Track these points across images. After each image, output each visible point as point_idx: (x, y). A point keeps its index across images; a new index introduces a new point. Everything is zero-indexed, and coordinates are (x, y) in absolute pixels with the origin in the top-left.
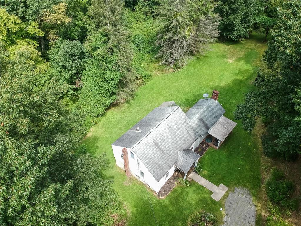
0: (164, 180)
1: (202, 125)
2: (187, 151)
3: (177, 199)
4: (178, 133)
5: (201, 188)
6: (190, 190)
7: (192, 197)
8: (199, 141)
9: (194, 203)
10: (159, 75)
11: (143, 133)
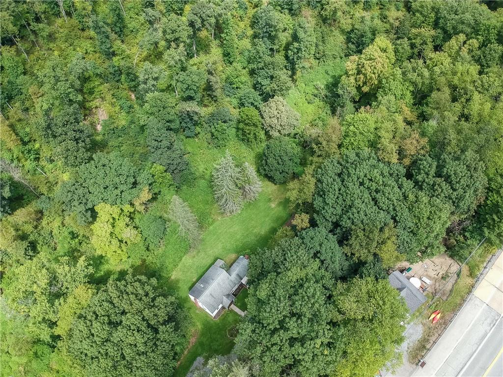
0: (216, 311)
1: (238, 278)
2: (228, 296)
4: (223, 286)
5: (236, 314)
6: (230, 315)
7: (231, 318)
8: (236, 287)
9: (231, 321)
10: (219, 219)
11: (205, 288)
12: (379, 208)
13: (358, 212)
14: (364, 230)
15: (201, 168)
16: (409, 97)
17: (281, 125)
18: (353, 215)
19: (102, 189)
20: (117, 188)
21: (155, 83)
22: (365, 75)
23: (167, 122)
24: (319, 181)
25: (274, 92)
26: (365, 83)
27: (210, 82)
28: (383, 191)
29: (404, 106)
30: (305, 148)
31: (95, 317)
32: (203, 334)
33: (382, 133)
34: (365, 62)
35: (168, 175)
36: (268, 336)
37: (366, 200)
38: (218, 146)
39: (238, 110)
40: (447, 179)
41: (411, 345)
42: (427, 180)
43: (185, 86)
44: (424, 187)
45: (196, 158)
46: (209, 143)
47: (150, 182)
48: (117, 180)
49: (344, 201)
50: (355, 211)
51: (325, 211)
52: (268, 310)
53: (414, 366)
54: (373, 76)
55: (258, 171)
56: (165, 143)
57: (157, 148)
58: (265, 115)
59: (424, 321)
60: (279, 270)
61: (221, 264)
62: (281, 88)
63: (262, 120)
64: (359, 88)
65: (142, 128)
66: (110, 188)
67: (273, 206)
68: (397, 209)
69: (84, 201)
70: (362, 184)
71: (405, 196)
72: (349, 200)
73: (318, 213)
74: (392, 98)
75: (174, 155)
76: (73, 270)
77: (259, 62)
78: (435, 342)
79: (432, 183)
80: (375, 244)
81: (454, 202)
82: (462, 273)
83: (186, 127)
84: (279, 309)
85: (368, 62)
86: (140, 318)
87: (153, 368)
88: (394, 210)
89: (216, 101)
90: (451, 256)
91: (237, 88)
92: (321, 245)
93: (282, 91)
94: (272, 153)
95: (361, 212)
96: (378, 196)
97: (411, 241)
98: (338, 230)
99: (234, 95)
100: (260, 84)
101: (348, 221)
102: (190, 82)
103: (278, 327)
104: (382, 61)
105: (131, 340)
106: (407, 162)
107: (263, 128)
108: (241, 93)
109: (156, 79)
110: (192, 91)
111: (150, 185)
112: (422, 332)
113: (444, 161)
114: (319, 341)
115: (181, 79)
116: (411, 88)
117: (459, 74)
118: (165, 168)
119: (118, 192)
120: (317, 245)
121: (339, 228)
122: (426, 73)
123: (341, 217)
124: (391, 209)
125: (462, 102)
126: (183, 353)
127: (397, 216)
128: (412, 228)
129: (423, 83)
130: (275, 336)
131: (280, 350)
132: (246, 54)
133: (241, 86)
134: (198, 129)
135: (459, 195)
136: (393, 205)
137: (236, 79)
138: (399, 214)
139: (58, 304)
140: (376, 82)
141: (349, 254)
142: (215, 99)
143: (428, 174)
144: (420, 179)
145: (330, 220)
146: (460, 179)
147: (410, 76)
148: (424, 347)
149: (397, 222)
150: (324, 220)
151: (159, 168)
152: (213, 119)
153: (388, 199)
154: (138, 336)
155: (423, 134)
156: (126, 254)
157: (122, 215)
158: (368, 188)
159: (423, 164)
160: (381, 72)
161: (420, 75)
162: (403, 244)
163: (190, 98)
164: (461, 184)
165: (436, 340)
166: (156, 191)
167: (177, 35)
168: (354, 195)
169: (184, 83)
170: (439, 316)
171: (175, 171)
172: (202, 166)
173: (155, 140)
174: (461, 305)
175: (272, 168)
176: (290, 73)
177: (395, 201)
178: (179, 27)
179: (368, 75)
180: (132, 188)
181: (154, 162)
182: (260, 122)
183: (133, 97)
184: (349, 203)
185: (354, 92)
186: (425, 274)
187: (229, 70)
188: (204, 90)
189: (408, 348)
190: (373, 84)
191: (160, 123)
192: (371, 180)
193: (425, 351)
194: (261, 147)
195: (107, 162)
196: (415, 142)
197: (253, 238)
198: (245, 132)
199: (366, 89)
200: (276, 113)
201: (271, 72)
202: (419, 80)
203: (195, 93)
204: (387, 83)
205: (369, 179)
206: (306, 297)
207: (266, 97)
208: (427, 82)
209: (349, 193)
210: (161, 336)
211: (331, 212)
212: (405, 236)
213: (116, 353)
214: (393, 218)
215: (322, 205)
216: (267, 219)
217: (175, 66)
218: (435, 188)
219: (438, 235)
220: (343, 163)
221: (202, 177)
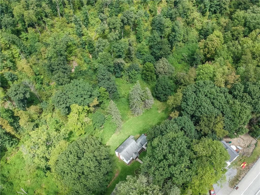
0: (129, 161)
1: (141, 145)
2: (135, 153)
3: (133, 165)
4: (133, 148)
5: (139, 162)
6: (136, 163)
7: (136, 165)
8: (140, 149)
10: (131, 117)
11: (124, 148)
12: (214, 107)
13: (204, 108)
14: (207, 117)
15: (123, 93)
16: (231, 59)
17: (165, 72)
18: (202, 110)
19: (75, 96)
20: (82, 97)
21: (103, 48)
22: (208, 48)
23: (108, 67)
24: (184, 95)
25: (162, 56)
26: (208, 53)
27: (130, 49)
28: (217, 99)
29: (228, 63)
30: (177, 84)
31: (70, 153)
32: (122, 172)
33: (217, 73)
34: (209, 42)
35: (107, 93)
36: (158, 163)
37: (208, 103)
38: (132, 82)
39: (143, 66)
40: (250, 93)
41: (231, 178)
42: (239, 94)
43: (118, 50)
44: (237, 98)
45: (120, 87)
46: (127, 81)
47: (98, 96)
48: (82, 92)
49: (197, 103)
50: (202, 107)
51: (187, 108)
52: (158, 149)
53: (232, 189)
54: (213, 49)
55: (152, 94)
56: (107, 77)
57: (103, 79)
58: (157, 67)
59: (238, 167)
60: (163, 134)
61: (132, 138)
62: (166, 54)
63: (155, 69)
64: (205, 55)
65: (95, 70)
66: (79, 96)
67: (159, 112)
68: (224, 107)
69: (66, 102)
70: (206, 96)
71: (228, 102)
72: (200, 103)
73: (183, 110)
74: (222, 59)
75: (110, 83)
76: (58, 134)
77: (155, 42)
78: (243, 177)
79: (242, 95)
80: (212, 124)
81: (253, 106)
82: (258, 144)
83: (117, 72)
84: (163, 148)
85: (210, 42)
86: (93, 155)
87: (98, 179)
88: (223, 108)
89: (132, 60)
90: (252, 136)
91: (143, 54)
92: (185, 124)
93: (166, 55)
94: (160, 84)
95: (206, 108)
96: (214, 101)
97: (231, 124)
98: (194, 119)
99: (141, 58)
100: (155, 52)
101: (199, 113)
102: (120, 48)
103: (163, 158)
104: (217, 42)
105: (88, 164)
106: (229, 86)
107: (155, 74)
108: (145, 57)
109: (104, 46)
110: (121, 53)
111: (98, 97)
112: (236, 172)
113: (248, 85)
114: (183, 165)
115: (116, 46)
116: (232, 55)
117: (256, 47)
118: (106, 89)
119: (82, 99)
120: (183, 123)
121: (194, 118)
122: (240, 47)
123: (195, 111)
124: (221, 107)
125: (257, 60)
126: (111, 180)
127: (224, 111)
128: (231, 118)
129: (238, 52)
130: (161, 162)
131: (164, 170)
132: (148, 38)
133: (145, 53)
134: (122, 73)
135: (256, 102)
136: (222, 106)
137: (143, 50)
138: (225, 110)
139: (51, 149)
140: (214, 52)
141: (199, 130)
142: (131, 59)
143: (239, 91)
144: (236, 94)
145: (190, 113)
146: (256, 93)
147: (231, 48)
148: (238, 180)
149: (224, 115)
150: (187, 114)
151: (103, 89)
152: (130, 69)
153: (219, 102)
154: (91, 163)
155: (237, 74)
156: (84, 131)
157: (83, 111)
158: (209, 98)
159: (237, 86)
160: (217, 47)
161: (237, 48)
162: (227, 126)
163: (120, 56)
164: (256, 96)
165: (244, 176)
166: (101, 101)
167: (115, 26)
168: (202, 100)
169: (117, 48)
170: (245, 165)
171: (110, 92)
172: (123, 92)
173: (102, 75)
174: (257, 159)
175: (160, 92)
176: (170, 46)
177: (223, 104)
178: (116, 22)
179: (210, 48)
180: (89, 98)
181: (101, 86)
182: (154, 70)
183: (91, 56)
184: (199, 104)
185: (202, 57)
186: (239, 144)
187: (139, 45)
188: (126, 54)
189: (229, 180)
190: (212, 54)
191: (105, 67)
192: (211, 94)
193: (238, 182)
194: (154, 84)
195: (78, 84)
196: (233, 77)
197: (149, 127)
198: (146, 75)
199: (209, 56)
200: (162, 65)
201: (160, 46)
202: (236, 50)
203: (122, 53)
204: (220, 52)
205: (209, 93)
206: (177, 144)
207: (157, 58)
208: (240, 52)
209: (200, 99)
210: (103, 165)
211: (190, 109)
212: (228, 121)
213: (80, 170)
214: (222, 112)
215: (185, 106)
216: (156, 118)
217: (113, 41)
218: (243, 98)
219: (245, 122)
220: (197, 87)
221: (124, 97)
